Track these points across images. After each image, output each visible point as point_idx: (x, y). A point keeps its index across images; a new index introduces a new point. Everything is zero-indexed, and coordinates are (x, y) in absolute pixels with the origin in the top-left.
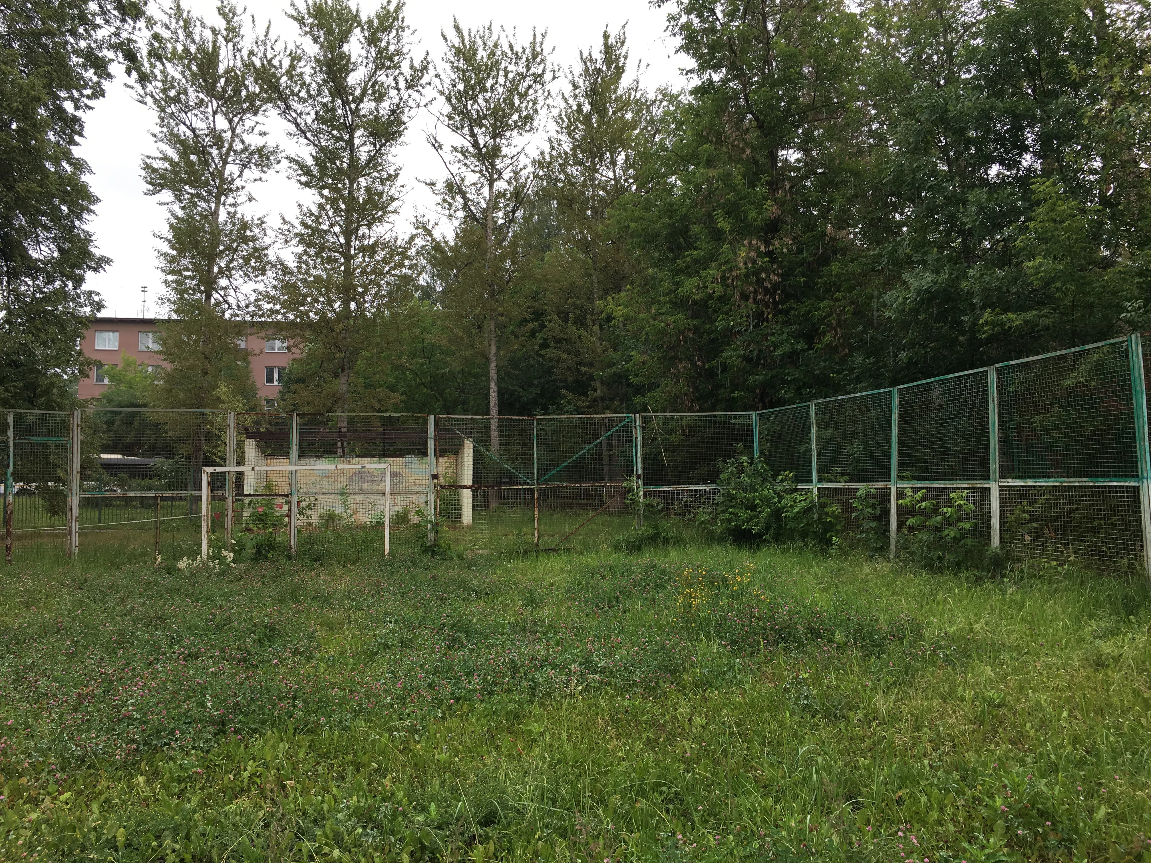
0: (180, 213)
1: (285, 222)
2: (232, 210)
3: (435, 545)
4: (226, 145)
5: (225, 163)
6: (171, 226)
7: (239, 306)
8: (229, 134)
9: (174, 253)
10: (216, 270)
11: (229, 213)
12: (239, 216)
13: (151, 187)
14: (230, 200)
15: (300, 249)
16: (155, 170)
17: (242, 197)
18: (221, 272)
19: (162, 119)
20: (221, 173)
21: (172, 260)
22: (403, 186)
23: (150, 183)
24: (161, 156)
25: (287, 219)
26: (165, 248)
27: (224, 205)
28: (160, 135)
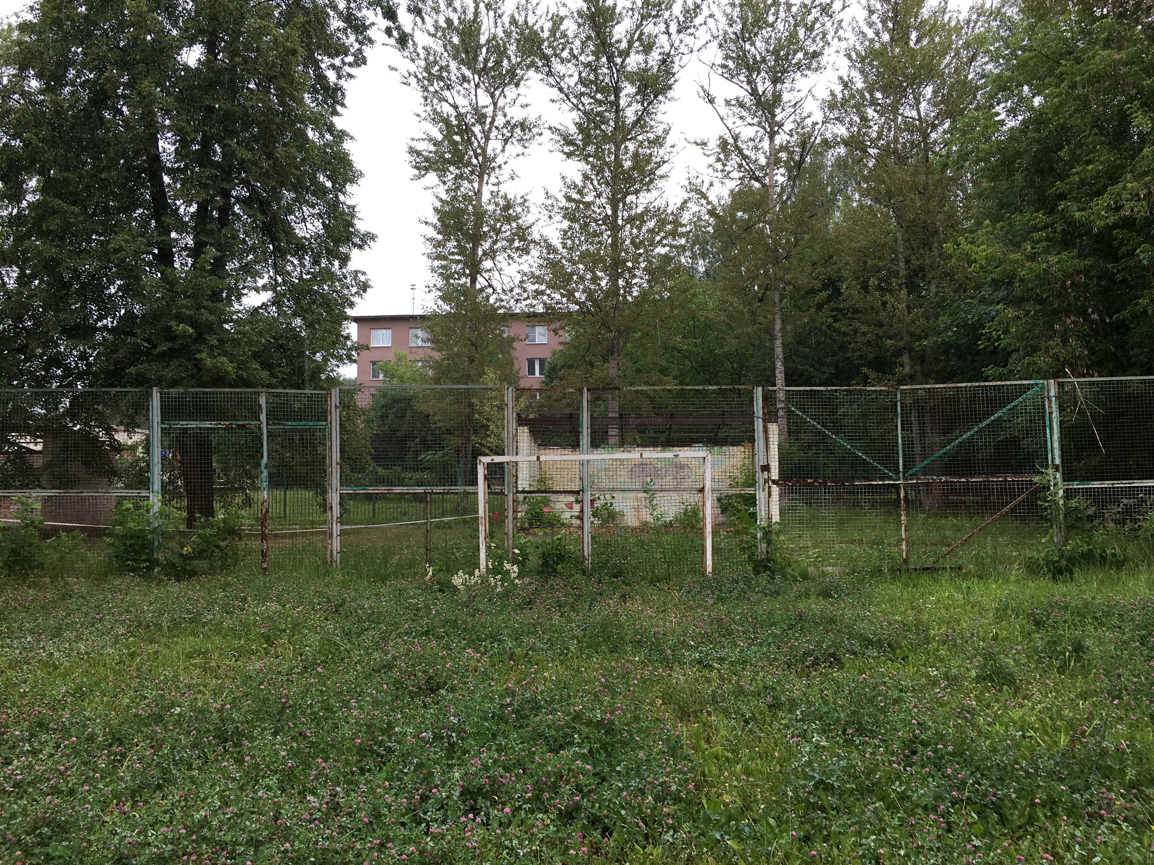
0: (444, 196)
1: (548, 197)
2: (495, 189)
3: (769, 561)
4: (489, 120)
5: (487, 138)
6: (436, 210)
7: (504, 290)
8: (491, 108)
9: (440, 237)
10: (480, 252)
11: (492, 192)
12: (501, 193)
13: (416, 172)
14: (493, 180)
15: (566, 224)
16: (419, 153)
17: (504, 174)
18: (485, 253)
19: (426, 99)
20: (484, 150)
21: (439, 244)
22: (673, 146)
23: (416, 167)
24: (424, 136)
25: (551, 192)
26: (432, 233)
27: (487, 183)
28: (423, 115)
